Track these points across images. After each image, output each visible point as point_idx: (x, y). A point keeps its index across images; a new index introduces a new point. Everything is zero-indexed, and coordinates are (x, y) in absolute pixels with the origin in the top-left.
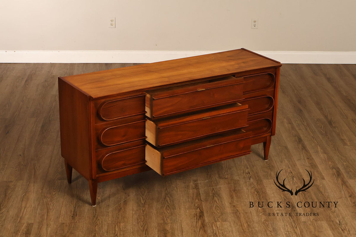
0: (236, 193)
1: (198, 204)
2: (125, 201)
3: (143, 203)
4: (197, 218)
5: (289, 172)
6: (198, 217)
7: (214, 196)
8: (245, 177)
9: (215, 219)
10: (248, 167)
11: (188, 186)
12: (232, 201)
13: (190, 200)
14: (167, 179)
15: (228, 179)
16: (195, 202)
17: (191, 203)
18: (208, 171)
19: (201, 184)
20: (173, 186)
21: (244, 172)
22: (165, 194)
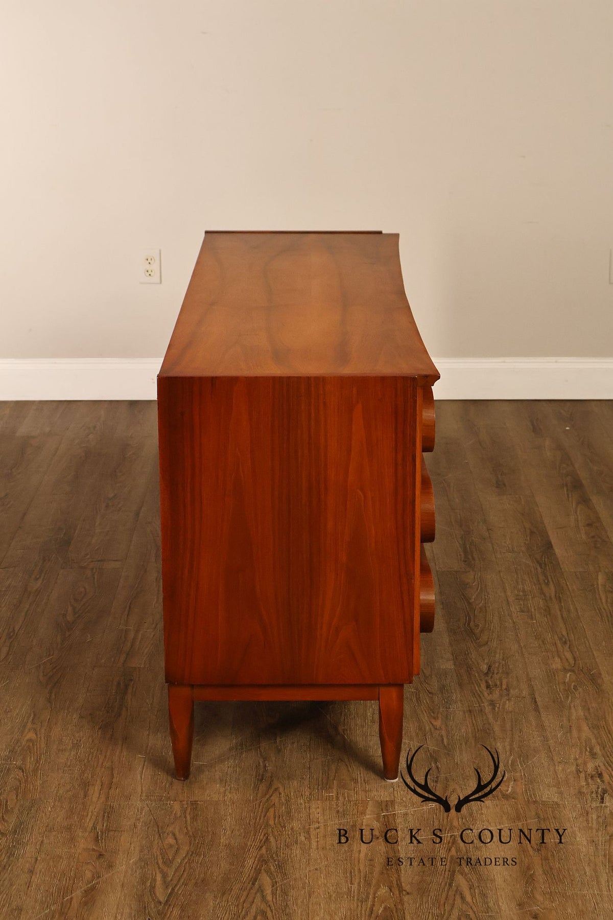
0: (546, 859)
1: (385, 908)
2: (93, 888)
3: (162, 899)
7: (454, 871)
8: (584, 790)
10: (597, 749)
12: (526, 893)
13: (355, 887)
14: (275, 799)
15: (513, 798)
16: (377, 895)
17: (358, 899)
18: (438, 768)
19: (405, 820)
20: (292, 829)
21: (581, 770)
22: (259, 860)
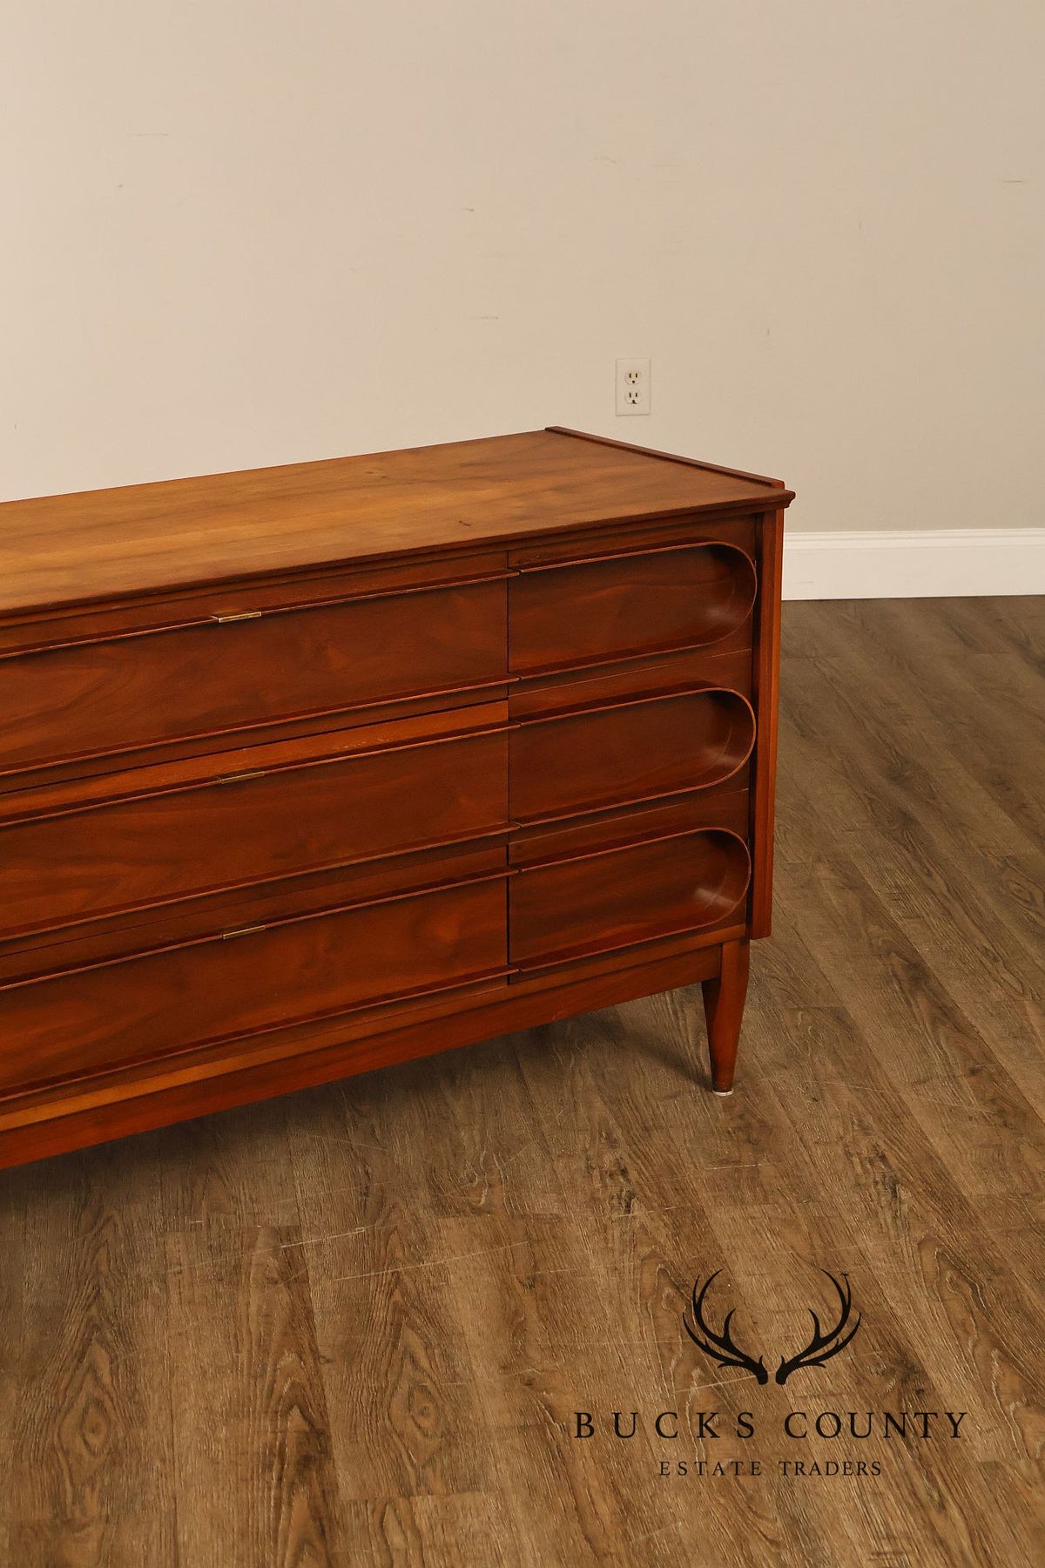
0: (544, 1298)
1: (293, 1384)
4: (280, 1479)
5: (865, 1153)
6: (290, 1470)
7: (399, 1325)
8: (600, 1195)
9: (400, 1481)
10: (618, 1134)
11: (237, 1267)
12: (514, 1349)
13: (243, 1356)
14: (107, 1233)
15: (489, 1213)
16: (278, 1366)
17: (249, 1374)
18: (367, 1173)
19: (319, 1254)
20: (138, 1276)
21: (594, 1165)
22: (86, 1326)
